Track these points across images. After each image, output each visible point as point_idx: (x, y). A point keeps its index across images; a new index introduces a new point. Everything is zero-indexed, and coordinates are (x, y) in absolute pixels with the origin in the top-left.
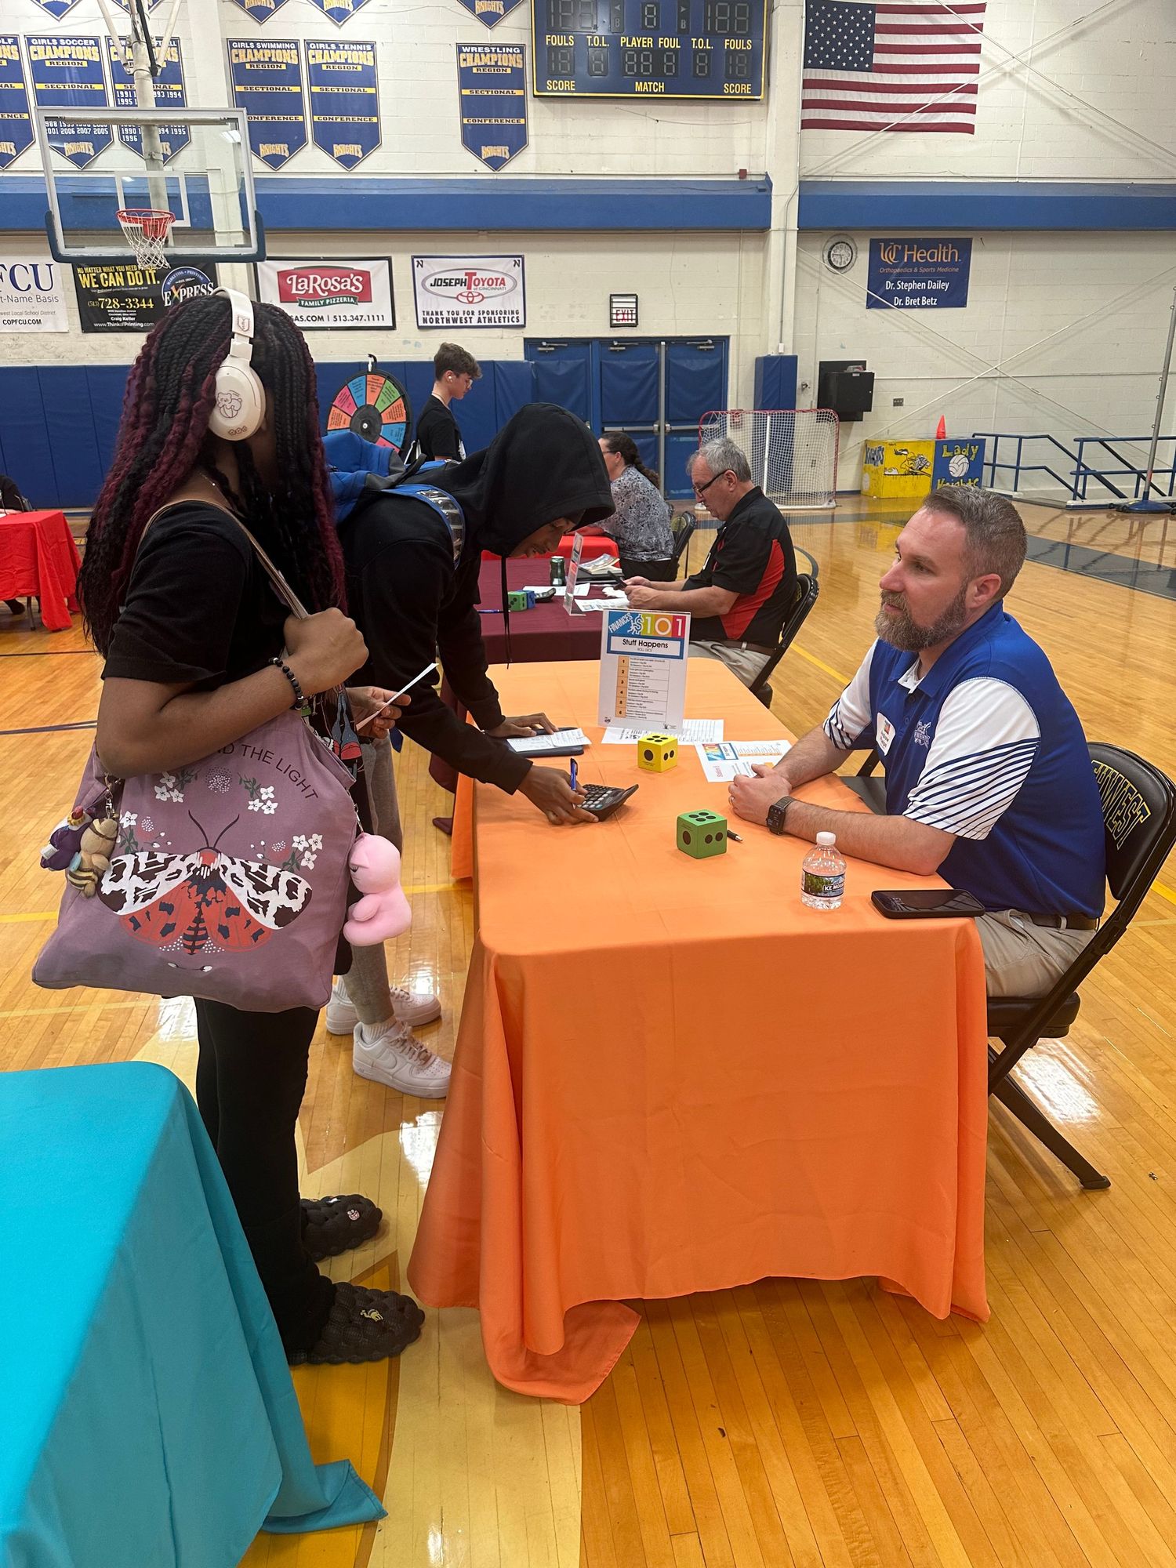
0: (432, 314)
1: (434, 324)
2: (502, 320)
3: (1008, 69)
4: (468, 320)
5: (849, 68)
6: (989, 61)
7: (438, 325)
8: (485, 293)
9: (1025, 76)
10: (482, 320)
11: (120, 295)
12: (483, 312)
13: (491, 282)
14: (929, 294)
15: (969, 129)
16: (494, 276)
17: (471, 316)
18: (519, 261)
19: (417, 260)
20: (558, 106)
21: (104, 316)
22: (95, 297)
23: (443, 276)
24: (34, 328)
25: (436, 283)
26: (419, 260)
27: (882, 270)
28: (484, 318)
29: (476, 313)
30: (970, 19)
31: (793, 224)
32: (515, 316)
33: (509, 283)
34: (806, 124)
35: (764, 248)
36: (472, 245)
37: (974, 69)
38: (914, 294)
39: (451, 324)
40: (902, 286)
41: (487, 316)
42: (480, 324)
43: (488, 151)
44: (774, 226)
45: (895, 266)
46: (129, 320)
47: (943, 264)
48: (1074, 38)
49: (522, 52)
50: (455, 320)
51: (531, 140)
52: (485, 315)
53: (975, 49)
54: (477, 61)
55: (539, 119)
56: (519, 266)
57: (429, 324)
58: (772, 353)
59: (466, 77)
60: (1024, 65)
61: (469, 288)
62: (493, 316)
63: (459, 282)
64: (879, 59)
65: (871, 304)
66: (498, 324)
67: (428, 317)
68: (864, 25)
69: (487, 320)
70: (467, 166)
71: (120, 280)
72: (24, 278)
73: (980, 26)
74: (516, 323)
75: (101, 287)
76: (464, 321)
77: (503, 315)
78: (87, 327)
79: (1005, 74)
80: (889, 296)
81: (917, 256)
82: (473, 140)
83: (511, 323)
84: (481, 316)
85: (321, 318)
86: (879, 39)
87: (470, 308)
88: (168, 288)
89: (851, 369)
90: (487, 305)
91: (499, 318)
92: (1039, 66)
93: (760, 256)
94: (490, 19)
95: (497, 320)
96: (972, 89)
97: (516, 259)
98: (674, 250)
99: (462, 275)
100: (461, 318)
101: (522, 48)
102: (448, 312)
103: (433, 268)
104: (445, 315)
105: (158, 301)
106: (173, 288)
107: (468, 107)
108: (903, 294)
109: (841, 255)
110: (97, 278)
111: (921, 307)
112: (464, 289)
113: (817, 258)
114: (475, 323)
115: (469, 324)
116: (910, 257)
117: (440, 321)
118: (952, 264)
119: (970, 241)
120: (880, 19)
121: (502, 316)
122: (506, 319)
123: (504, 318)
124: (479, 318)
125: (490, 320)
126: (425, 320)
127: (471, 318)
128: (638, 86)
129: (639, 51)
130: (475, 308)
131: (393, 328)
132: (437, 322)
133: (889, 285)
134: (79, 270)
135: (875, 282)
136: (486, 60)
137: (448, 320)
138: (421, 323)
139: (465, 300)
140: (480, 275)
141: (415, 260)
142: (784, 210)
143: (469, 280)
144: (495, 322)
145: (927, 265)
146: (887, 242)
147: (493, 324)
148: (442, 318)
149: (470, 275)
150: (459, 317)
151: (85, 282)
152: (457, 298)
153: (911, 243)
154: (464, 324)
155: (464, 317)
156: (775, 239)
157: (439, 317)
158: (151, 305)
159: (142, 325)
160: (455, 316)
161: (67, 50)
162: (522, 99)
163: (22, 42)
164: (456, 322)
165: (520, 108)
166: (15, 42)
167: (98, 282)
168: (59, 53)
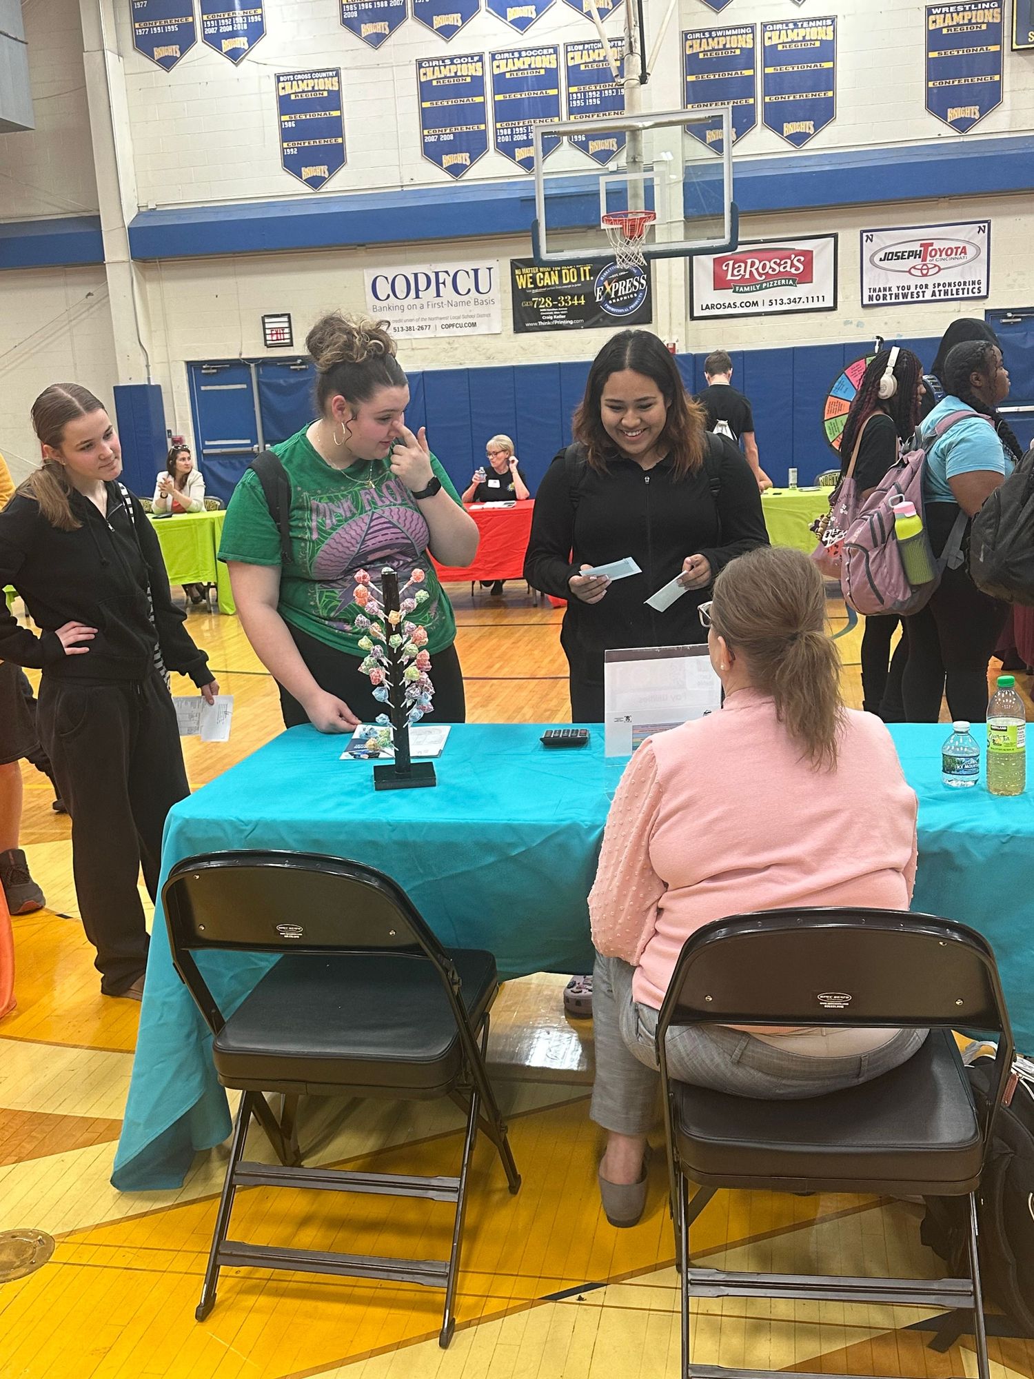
0: (880, 291)
1: (881, 301)
2: (961, 292)
4: (921, 294)
7: (885, 301)
8: (942, 264)
10: (937, 293)
11: (553, 293)
12: (939, 285)
13: (949, 252)
16: (953, 245)
17: (924, 289)
18: (985, 226)
19: (866, 235)
21: (536, 315)
22: (529, 297)
23: (894, 250)
24: (468, 331)
25: (887, 257)
26: (869, 234)
28: (940, 291)
29: (931, 287)
32: (977, 286)
33: (971, 251)
36: (930, 213)
39: (901, 300)
41: (943, 289)
42: (934, 298)
43: (955, 113)
46: (559, 318)
49: (1000, 6)
50: (905, 296)
51: (1006, 96)
52: (941, 288)
54: (948, 22)
55: (1017, 74)
56: (984, 232)
57: (875, 302)
59: (934, 39)
61: (924, 259)
62: (950, 289)
63: (912, 254)
66: (955, 296)
67: (875, 294)
69: (942, 293)
70: (933, 132)
71: (555, 278)
72: (465, 283)
74: (976, 295)
75: (536, 287)
76: (915, 295)
77: (962, 287)
78: (519, 327)
82: (937, 104)
83: (971, 295)
84: (936, 289)
85: (755, 304)
87: (923, 281)
88: (601, 284)
90: (943, 278)
91: (957, 289)
95: (954, 292)
97: (981, 225)
99: (916, 247)
100: (912, 293)
102: (898, 288)
103: (885, 241)
104: (894, 291)
105: (590, 296)
106: (606, 283)
110: (533, 278)
112: (918, 261)
114: (928, 296)
115: (921, 298)
117: (888, 297)
121: (960, 288)
122: (966, 291)
123: (963, 289)
124: (934, 291)
125: (946, 293)
126: (871, 298)
127: (923, 292)
130: (930, 281)
131: (834, 308)
132: (884, 298)
134: (517, 272)
136: (958, 19)
137: (897, 296)
138: (866, 301)
139: (918, 273)
140: (937, 245)
141: (865, 234)
143: (924, 252)
144: (952, 295)
147: (950, 296)
148: (891, 295)
149: (926, 246)
150: (910, 291)
151: (522, 282)
152: (909, 272)
154: (915, 299)
155: (916, 292)
157: (887, 293)
158: (583, 302)
159: (571, 322)
160: (906, 291)
161: (527, 61)
162: (998, 55)
163: (487, 58)
164: (906, 298)
165: (995, 64)
166: (481, 60)
167: (534, 282)
168: (519, 64)
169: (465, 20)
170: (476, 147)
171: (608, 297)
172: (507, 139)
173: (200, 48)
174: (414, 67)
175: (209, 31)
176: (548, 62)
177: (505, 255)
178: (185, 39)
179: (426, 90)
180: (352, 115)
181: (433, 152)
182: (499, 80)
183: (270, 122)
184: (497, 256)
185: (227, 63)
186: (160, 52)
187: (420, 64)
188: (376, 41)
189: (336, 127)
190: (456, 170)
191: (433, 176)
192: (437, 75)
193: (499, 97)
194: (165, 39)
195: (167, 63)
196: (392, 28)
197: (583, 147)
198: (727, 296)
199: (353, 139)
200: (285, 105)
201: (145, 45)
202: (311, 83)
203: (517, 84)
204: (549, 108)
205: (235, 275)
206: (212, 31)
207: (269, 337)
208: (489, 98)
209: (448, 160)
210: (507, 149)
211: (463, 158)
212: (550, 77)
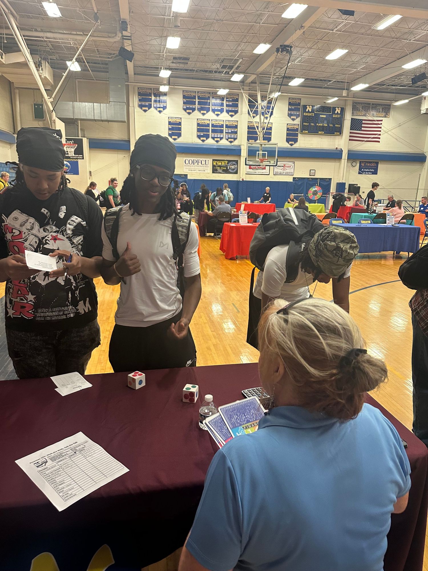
0: (276, 172)
1: (277, 174)
5: (357, 130)
6: (383, 130)
9: (389, 133)
11: (220, 166)
13: (288, 167)
14: (370, 172)
15: (379, 142)
16: (289, 165)
18: (294, 163)
20: (304, 135)
21: (217, 170)
22: (215, 167)
23: (280, 165)
24: (204, 172)
25: (278, 167)
27: (362, 167)
30: (380, 122)
31: (346, 158)
33: (291, 167)
34: (350, 140)
35: (340, 162)
36: (286, 159)
37: (380, 131)
38: (367, 172)
40: (365, 170)
41: (286, 173)
43: (290, 143)
44: (343, 158)
45: (364, 166)
46: (221, 171)
47: (373, 166)
48: (399, 126)
51: (298, 141)
53: (380, 128)
54: (290, 127)
55: (300, 137)
58: (341, 182)
59: (288, 129)
60: (389, 131)
63: (282, 166)
64: (363, 129)
65: (359, 173)
68: (360, 123)
70: (287, 145)
71: (221, 164)
72: (203, 163)
73: (381, 124)
74: (292, 174)
78: (213, 172)
79: (386, 132)
80: (363, 172)
81: (368, 165)
82: (288, 140)
85: (256, 172)
86: (363, 125)
87: (284, 171)
88: (229, 166)
89: (355, 186)
90: (287, 171)
92: (393, 131)
94: (293, 120)
95: (288, 174)
96: (380, 135)
98: (323, 162)
99: (283, 165)
101: (298, 125)
102: (280, 172)
105: (227, 168)
107: (288, 135)
108: (365, 172)
109: (354, 164)
110: (217, 163)
111: (369, 174)
112: (283, 168)
113: (350, 164)
114: (284, 174)
116: (367, 165)
118: (375, 166)
119: (378, 162)
120: (363, 122)
122: (290, 174)
128: (319, 132)
129: (320, 126)
130: (285, 171)
131: (269, 175)
133: (363, 170)
134: (213, 161)
135: (360, 169)
136: (292, 126)
138: (274, 174)
140: (286, 165)
142: (345, 155)
145: (370, 166)
146: (363, 162)
149: (284, 165)
151: (214, 164)
153: (367, 162)
156: (343, 161)
159: (223, 172)
161: (218, 122)
162: (298, 133)
163: (211, 120)
164: (281, 174)
165: (297, 135)
166: (209, 120)
167: (217, 164)
168: (217, 122)
169: (207, 112)
170: (207, 137)
171: (230, 168)
172: (213, 136)
173: (152, 109)
174: (196, 120)
175: (155, 106)
176: (222, 123)
177: (211, 158)
178: (150, 107)
179: (198, 125)
180: (183, 127)
181: (199, 137)
182: (213, 125)
183: (167, 126)
185: (158, 113)
186: (144, 108)
187: (198, 120)
188: (189, 113)
189: (180, 129)
190: (203, 141)
191: (199, 141)
192: (201, 122)
193: (212, 128)
194: (145, 106)
195: (145, 111)
196: (193, 112)
197: (227, 140)
198: (251, 170)
199: (183, 132)
200: (170, 123)
201: (141, 106)
202: (175, 120)
203: (216, 126)
204: (222, 132)
206: (156, 106)
208: (210, 128)
209: (202, 139)
210: (213, 138)
211: (205, 139)
212: (222, 126)
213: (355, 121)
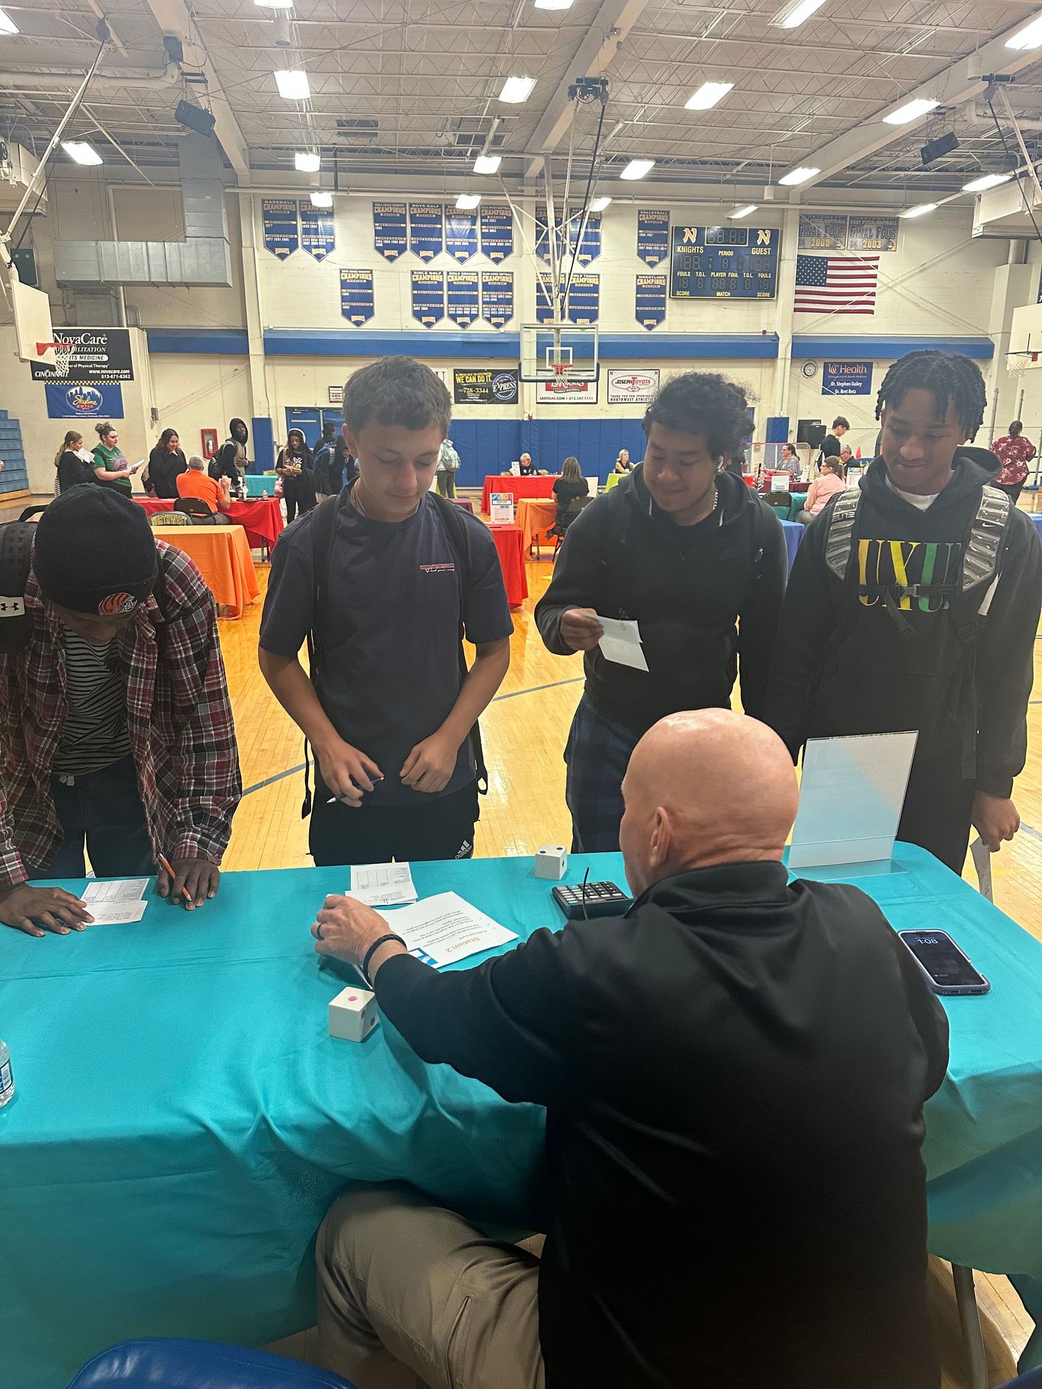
0: (616, 397)
1: (616, 401)
3: (890, 285)
4: (632, 399)
5: (815, 285)
6: (881, 282)
7: (618, 402)
8: (640, 387)
9: (898, 288)
11: (473, 387)
12: (639, 396)
14: (852, 388)
15: (872, 312)
16: (645, 379)
17: (633, 397)
19: (610, 372)
20: (680, 302)
21: (466, 396)
22: (462, 387)
23: (621, 379)
25: (618, 382)
26: (612, 371)
27: (830, 377)
28: (639, 398)
29: (636, 396)
30: (871, 263)
31: (789, 356)
33: (652, 382)
34: (796, 310)
35: (774, 366)
36: (636, 364)
37: (874, 285)
38: (845, 388)
39: (624, 401)
40: (839, 384)
42: (637, 401)
43: (647, 322)
44: (780, 356)
45: (835, 375)
46: (476, 399)
47: (859, 374)
48: (921, 271)
49: (665, 278)
50: (625, 400)
51: (667, 317)
53: (875, 277)
54: (645, 283)
55: (671, 307)
56: (657, 374)
57: (614, 401)
58: (777, 416)
59: (639, 289)
60: (897, 284)
61: (633, 384)
62: (643, 398)
63: (629, 381)
64: (829, 281)
65: (824, 393)
67: (614, 398)
68: (822, 266)
70: (638, 329)
71: (474, 379)
73: (876, 267)
75: (465, 383)
76: (630, 400)
79: (888, 287)
80: (833, 389)
81: (846, 370)
82: (640, 317)
85: (564, 398)
86: (829, 272)
87: (632, 394)
88: (495, 384)
89: (814, 424)
90: (641, 393)
92: (905, 284)
93: (771, 370)
94: (652, 264)
96: (873, 294)
97: (657, 371)
99: (630, 379)
101: (665, 277)
102: (623, 396)
103: (617, 375)
104: (621, 397)
105: (491, 389)
106: (498, 384)
107: (639, 302)
108: (839, 388)
109: (810, 370)
110: (464, 379)
111: (848, 394)
113: (799, 371)
114: (634, 401)
115: (632, 401)
116: (843, 371)
118: (864, 374)
119: (872, 363)
120: (830, 263)
124: (637, 398)
126: (612, 400)
128: (718, 294)
129: (719, 278)
130: (636, 394)
131: (596, 403)
132: (618, 400)
133: (833, 384)
134: (457, 375)
135: (826, 382)
136: (649, 282)
137: (622, 400)
138: (610, 401)
139: (631, 390)
140: (639, 378)
142: (785, 349)
143: (633, 381)
145: (851, 374)
146: (832, 364)
147: (643, 401)
149: (634, 378)
150: (627, 398)
151: (459, 380)
152: (627, 389)
153: (843, 364)
155: (630, 398)
156: (780, 363)
157: (619, 398)
158: (487, 391)
159: (481, 401)
160: (625, 397)
161: (464, 277)
162: (665, 298)
163: (445, 274)
164: (625, 401)
165: (662, 303)
166: (442, 274)
168: (460, 278)
169: (435, 254)
170: (439, 315)
171: (498, 390)
172: (454, 312)
173: (300, 251)
174: (410, 274)
175: (305, 243)
176: (473, 279)
177: (450, 367)
178: (293, 246)
179: (415, 285)
180: (378, 293)
181: (418, 315)
182: (450, 284)
183: (337, 292)
184: (447, 367)
185: (315, 260)
186: (278, 251)
187: (412, 273)
188: (391, 259)
189: (370, 298)
190: (429, 325)
191: (417, 326)
192: (421, 278)
193: (450, 293)
194: (282, 245)
195: (282, 256)
196: (400, 254)
197: (489, 320)
198: (551, 394)
199: (378, 304)
200: (344, 284)
201: (271, 246)
202: (358, 275)
203: (460, 288)
204: (474, 300)
205: (314, 365)
206: (308, 243)
207: (331, 397)
208: (445, 293)
209: (425, 319)
210: (453, 317)
211: (432, 319)
212: (474, 286)
213: (809, 263)
